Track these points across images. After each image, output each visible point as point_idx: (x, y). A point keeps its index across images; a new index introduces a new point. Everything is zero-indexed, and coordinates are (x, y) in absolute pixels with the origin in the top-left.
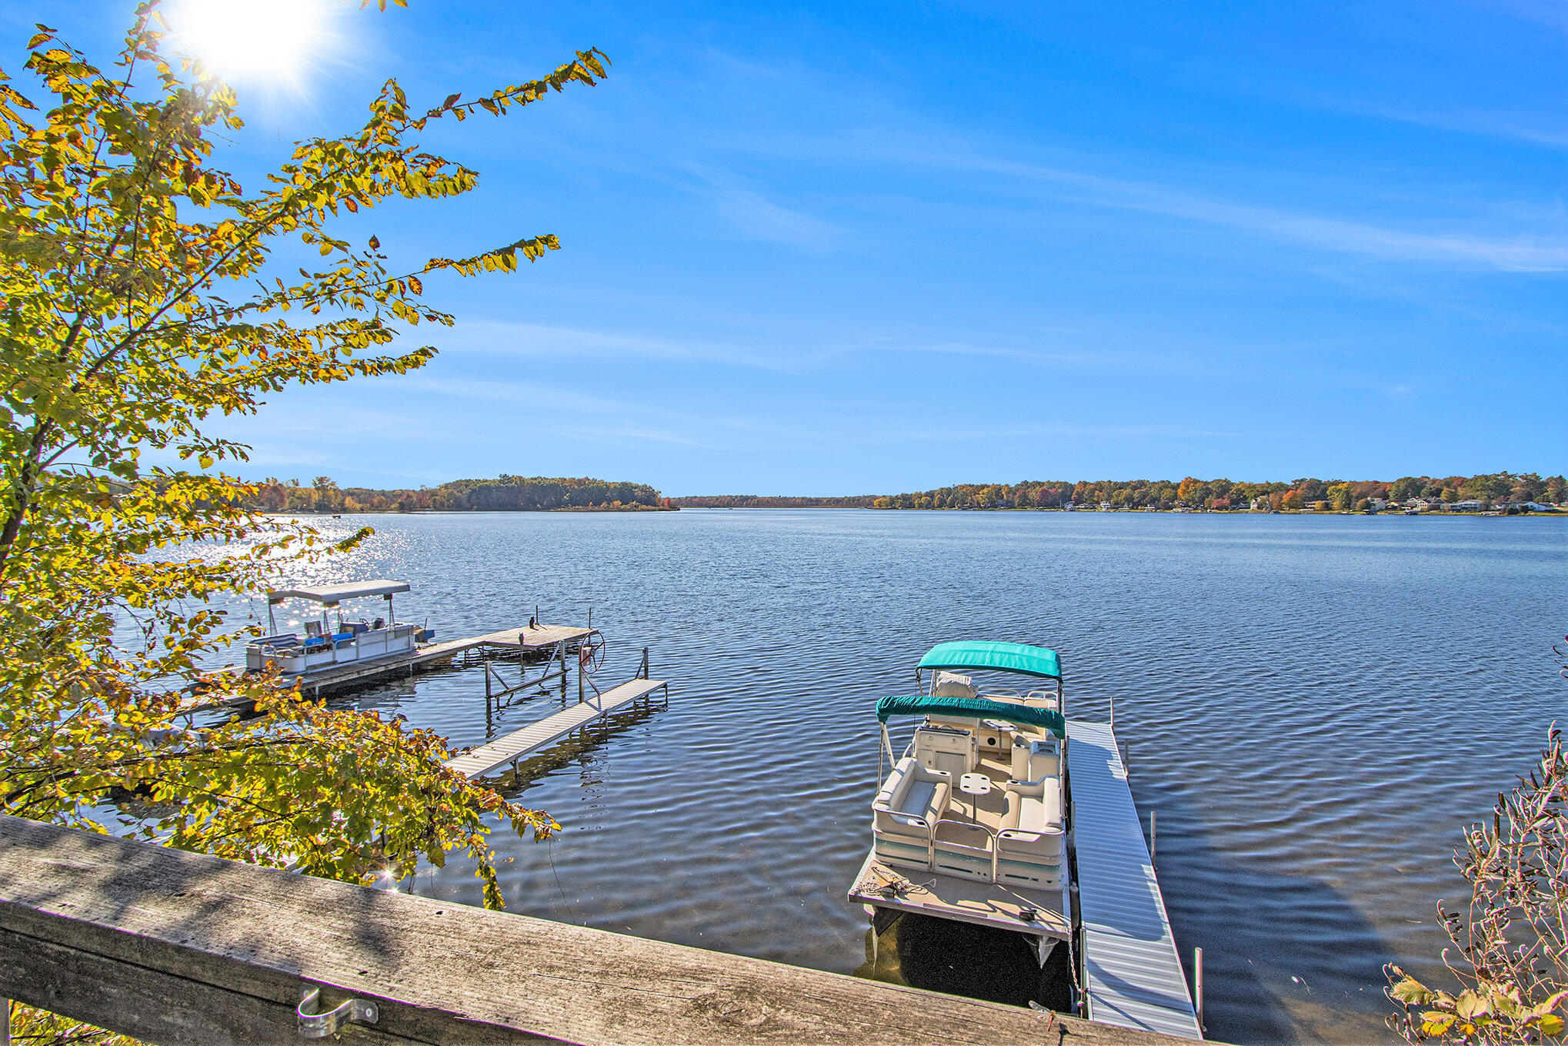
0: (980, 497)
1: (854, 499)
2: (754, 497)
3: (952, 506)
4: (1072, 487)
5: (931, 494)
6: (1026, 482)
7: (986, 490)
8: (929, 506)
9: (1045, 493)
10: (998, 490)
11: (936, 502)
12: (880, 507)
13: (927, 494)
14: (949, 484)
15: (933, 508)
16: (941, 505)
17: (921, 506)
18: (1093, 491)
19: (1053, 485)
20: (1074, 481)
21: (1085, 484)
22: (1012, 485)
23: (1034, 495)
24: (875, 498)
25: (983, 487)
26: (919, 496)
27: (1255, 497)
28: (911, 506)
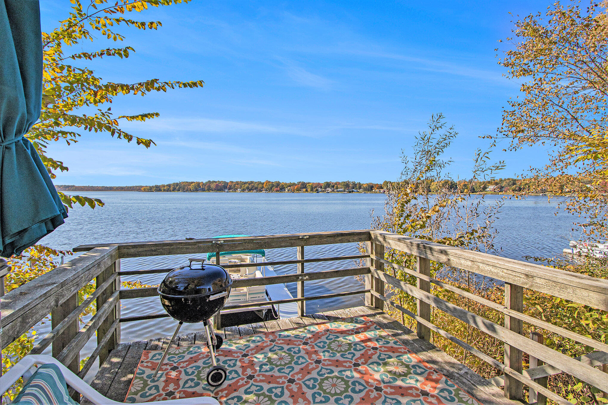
0: (191, 187)
1: (131, 187)
2: (74, 186)
3: (179, 190)
4: (227, 183)
5: (169, 186)
6: (210, 181)
7: (193, 184)
8: (168, 190)
9: (217, 185)
10: (198, 184)
11: (171, 189)
12: (145, 190)
13: (167, 185)
14: (177, 181)
15: (170, 191)
16: (174, 190)
17: (164, 190)
18: (235, 185)
19: (220, 182)
20: (228, 181)
21: (232, 182)
22: (204, 182)
23: (213, 186)
24: (142, 187)
25: (192, 183)
26: (164, 186)
27: (287, 187)
28: (160, 190)
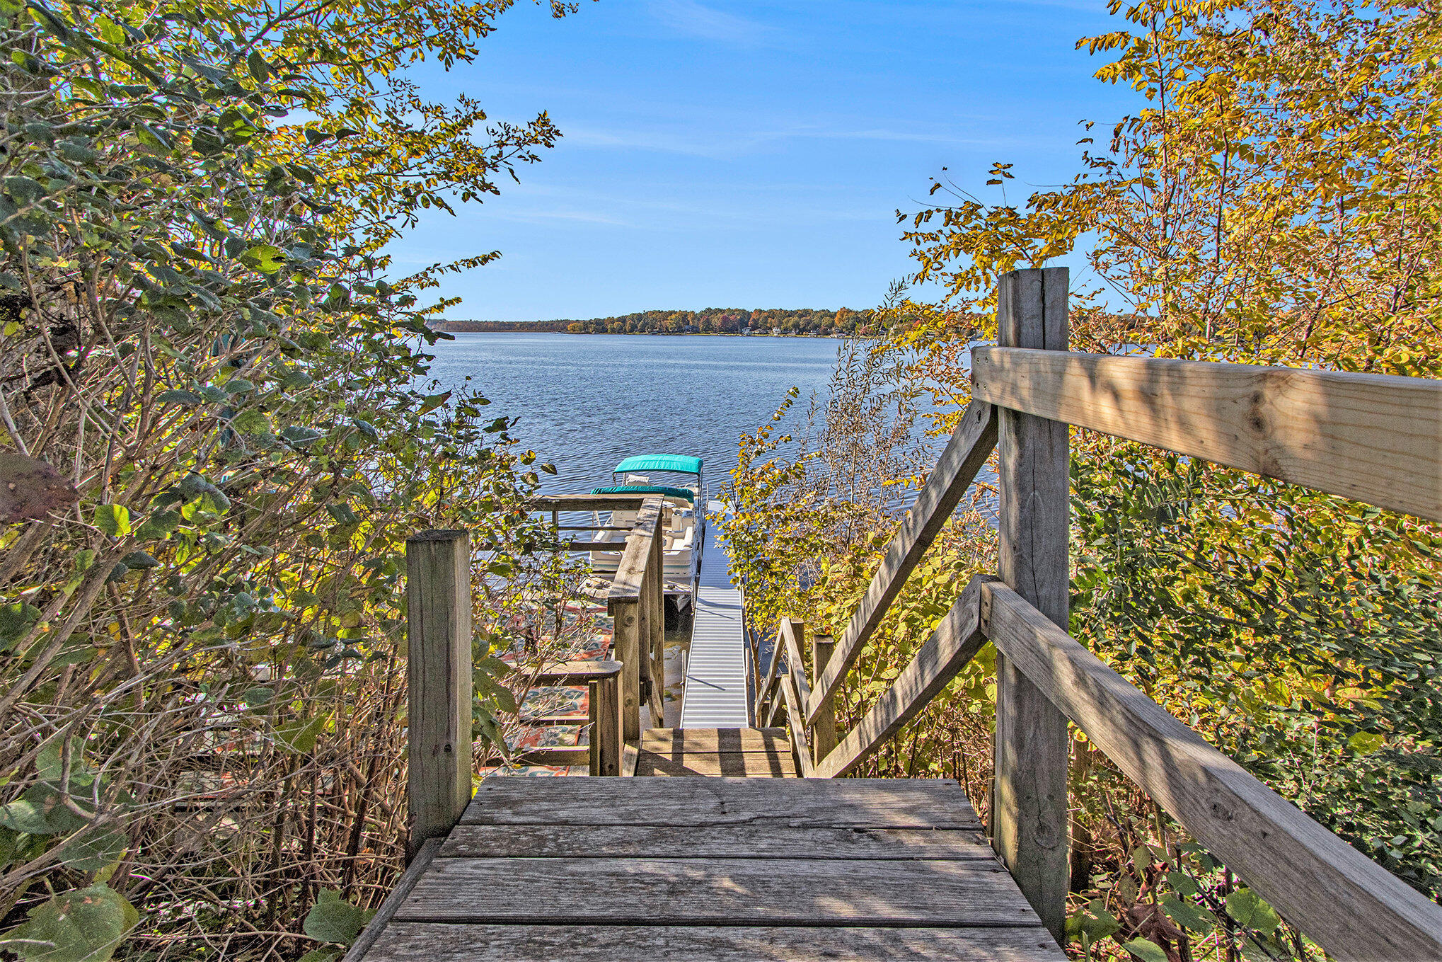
0: (669, 323)
1: (547, 323)
3: (642, 331)
4: (749, 314)
5: (623, 320)
6: (709, 309)
7: (673, 316)
8: (621, 331)
9: (725, 320)
10: (684, 315)
11: (628, 327)
12: (574, 331)
13: (619, 319)
14: (639, 310)
15: (625, 332)
16: (633, 330)
17: (613, 331)
18: (766, 318)
19: (732, 312)
20: (751, 309)
21: (760, 311)
22: (697, 312)
23: (716, 321)
24: (568, 322)
25: (671, 313)
26: (612, 320)
28: (604, 331)
